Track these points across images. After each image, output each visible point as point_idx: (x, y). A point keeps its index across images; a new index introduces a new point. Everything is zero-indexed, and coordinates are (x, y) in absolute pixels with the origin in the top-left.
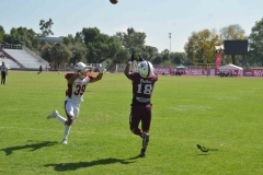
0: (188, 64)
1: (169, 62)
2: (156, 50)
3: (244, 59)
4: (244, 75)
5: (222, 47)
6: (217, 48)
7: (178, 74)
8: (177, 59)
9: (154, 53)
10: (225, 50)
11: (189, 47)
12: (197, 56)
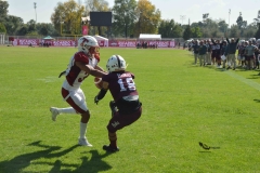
0: (56, 35)
1: (36, 33)
2: (21, 20)
3: (109, 30)
4: (110, 46)
5: (88, 18)
6: (84, 19)
7: (46, 45)
8: (44, 29)
9: (19, 23)
10: (91, 22)
11: (56, 17)
12: (64, 27)
